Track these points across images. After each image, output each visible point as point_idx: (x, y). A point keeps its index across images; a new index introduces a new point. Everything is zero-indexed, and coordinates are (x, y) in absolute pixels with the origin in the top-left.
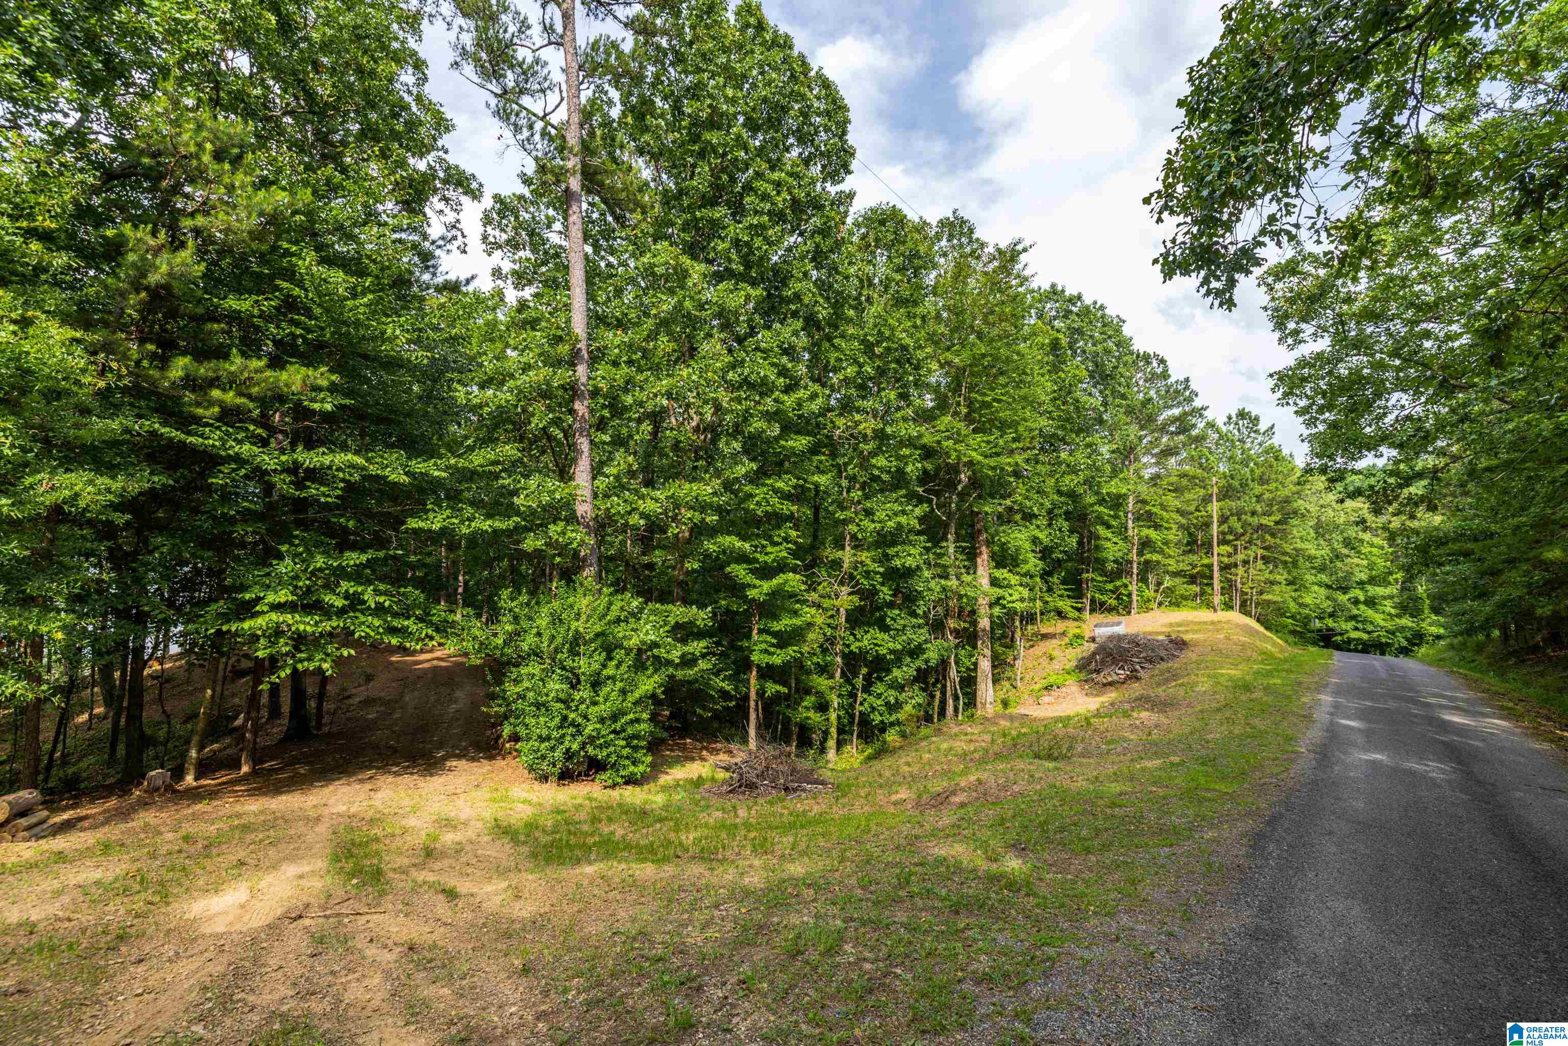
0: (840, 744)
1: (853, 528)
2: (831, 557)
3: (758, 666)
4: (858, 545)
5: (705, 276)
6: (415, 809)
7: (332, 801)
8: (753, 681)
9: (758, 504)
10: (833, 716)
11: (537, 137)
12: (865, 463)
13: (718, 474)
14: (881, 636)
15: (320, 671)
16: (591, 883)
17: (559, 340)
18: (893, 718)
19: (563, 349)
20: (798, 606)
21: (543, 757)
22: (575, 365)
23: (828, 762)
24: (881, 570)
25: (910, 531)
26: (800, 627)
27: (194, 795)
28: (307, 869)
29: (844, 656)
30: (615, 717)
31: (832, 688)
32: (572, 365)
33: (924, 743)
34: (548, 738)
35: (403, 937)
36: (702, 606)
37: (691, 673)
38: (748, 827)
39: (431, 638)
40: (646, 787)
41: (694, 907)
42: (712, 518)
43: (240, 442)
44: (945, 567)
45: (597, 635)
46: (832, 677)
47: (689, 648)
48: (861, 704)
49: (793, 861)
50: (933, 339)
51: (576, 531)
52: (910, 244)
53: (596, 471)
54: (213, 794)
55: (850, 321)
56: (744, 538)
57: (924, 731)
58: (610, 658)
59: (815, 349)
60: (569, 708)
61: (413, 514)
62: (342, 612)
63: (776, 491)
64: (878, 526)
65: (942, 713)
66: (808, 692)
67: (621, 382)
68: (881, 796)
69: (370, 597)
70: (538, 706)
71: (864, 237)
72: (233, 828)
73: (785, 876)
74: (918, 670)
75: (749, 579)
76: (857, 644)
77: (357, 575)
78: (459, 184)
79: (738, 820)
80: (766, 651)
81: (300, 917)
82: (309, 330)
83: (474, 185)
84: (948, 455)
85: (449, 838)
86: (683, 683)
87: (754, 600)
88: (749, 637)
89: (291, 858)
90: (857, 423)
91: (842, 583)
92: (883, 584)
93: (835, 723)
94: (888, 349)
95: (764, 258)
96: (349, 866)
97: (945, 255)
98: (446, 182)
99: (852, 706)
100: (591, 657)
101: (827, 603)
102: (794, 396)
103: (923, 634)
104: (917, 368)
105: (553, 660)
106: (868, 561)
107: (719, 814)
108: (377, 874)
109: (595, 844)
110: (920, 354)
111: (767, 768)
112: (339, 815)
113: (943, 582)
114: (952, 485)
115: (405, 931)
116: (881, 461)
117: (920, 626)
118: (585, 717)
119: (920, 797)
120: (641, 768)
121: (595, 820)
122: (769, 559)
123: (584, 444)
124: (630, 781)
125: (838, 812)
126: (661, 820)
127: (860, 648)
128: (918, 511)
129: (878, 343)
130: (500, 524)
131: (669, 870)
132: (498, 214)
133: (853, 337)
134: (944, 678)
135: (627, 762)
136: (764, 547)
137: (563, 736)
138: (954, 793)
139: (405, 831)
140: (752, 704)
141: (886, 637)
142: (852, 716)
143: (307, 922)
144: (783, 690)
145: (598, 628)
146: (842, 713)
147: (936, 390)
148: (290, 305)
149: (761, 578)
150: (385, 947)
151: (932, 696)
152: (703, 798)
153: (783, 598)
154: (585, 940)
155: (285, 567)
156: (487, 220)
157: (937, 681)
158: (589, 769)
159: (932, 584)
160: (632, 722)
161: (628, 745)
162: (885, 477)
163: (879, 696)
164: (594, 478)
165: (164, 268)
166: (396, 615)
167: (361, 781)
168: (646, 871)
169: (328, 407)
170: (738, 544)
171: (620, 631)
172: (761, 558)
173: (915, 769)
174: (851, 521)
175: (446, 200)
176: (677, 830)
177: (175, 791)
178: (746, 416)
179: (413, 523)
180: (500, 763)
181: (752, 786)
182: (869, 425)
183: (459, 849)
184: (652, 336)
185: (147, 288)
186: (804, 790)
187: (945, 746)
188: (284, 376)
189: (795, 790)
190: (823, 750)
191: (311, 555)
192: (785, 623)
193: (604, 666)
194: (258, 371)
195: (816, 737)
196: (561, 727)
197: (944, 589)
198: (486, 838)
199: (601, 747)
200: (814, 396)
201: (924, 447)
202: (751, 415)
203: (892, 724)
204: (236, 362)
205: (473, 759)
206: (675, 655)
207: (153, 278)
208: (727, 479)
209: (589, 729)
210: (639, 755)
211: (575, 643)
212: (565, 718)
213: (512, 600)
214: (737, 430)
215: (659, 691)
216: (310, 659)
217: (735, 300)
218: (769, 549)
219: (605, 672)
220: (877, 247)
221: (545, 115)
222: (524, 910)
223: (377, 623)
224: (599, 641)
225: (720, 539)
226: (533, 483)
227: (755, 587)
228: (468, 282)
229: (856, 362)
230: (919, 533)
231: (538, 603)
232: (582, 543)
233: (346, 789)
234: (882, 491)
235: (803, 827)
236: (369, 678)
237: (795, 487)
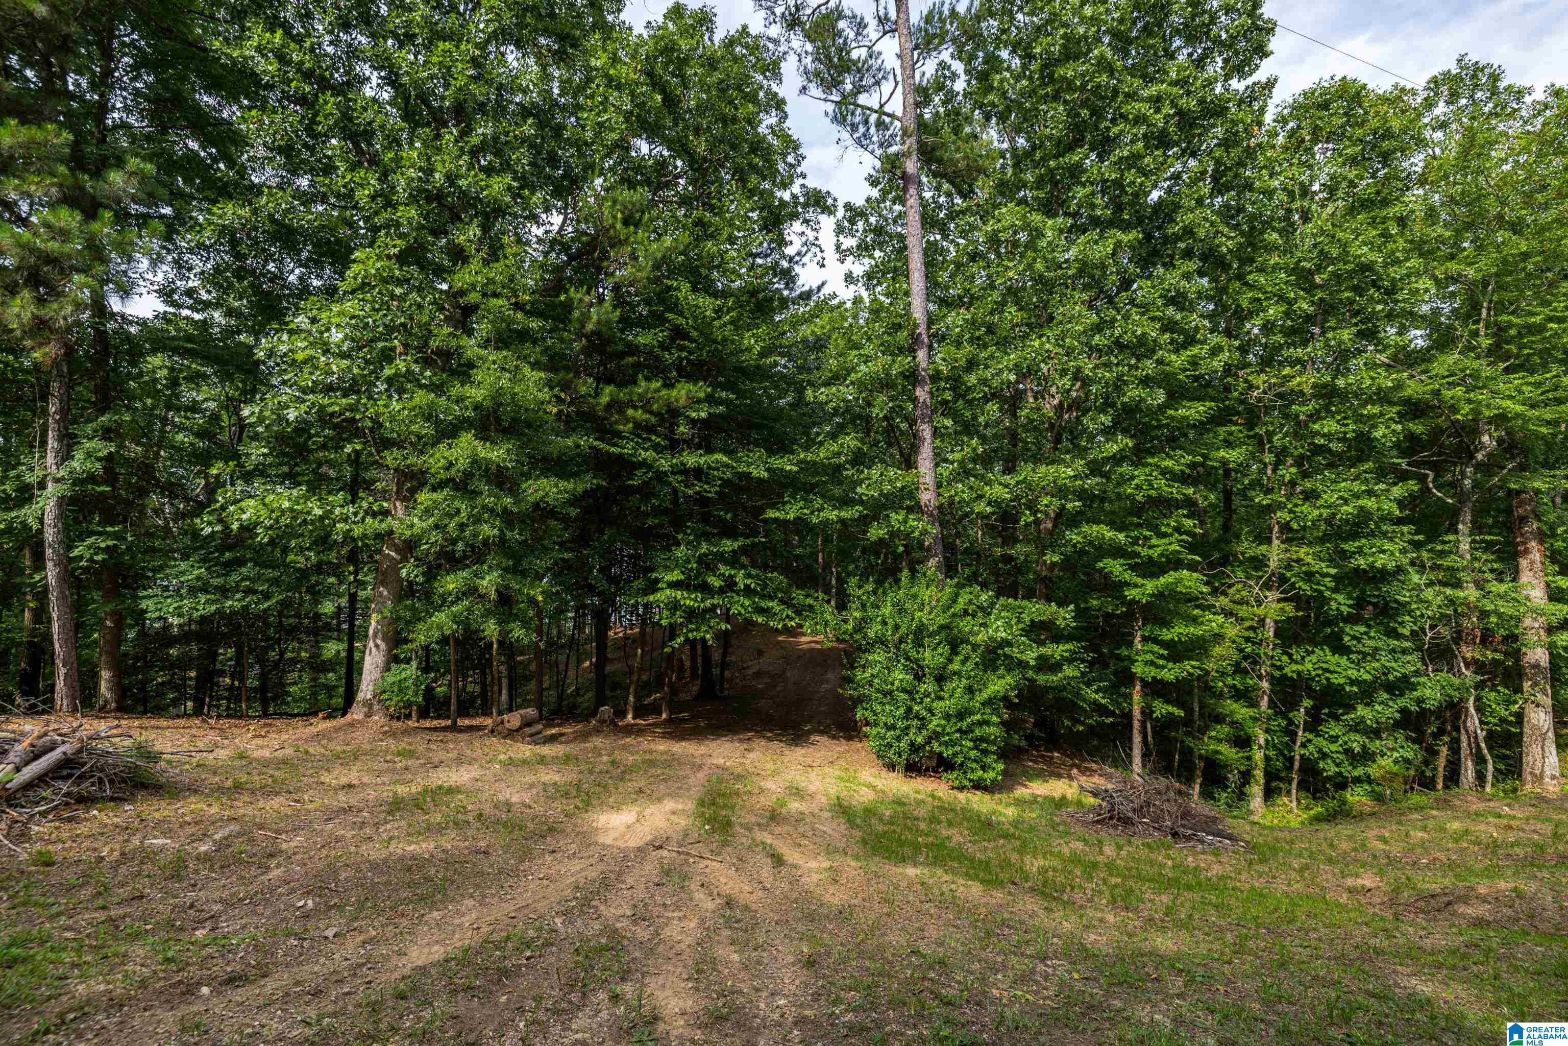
0: (1269, 794)
1: (1282, 515)
2: (1250, 553)
3: (1142, 680)
4: (1291, 536)
5: (1061, 231)
6: (776, 773)
7: (715, 754)
8: (1136, 698)
9: (1138, 487)
10: (1258, 756)
11: (873, 130)
12: (1300, 429)
13: (1082, 452)
14: (1334, 659)
15: (704, 640)
16: (909, 887)
17: (898, 327)
18: (1359, 772)
19: (903, 335)
20: (1196, 612)
21: (890, 746)
22: (915, 351)
23: (1251, 812)
24: (1333, 571)
25: (1383, 519)
26: (1202, 639)
27: (629, 730)
28: (680, 807)
29: (1272, 679)
30: (961, 715)
31: (1255, 719)
32: (912, 351)
33: (1415, 816)
34: (893, 727)
35: (726, 890)
36: (1061, 604)
37: (1054, 679)
38: (1110, 867)
39: (792, 619)
40: (997, 796)
41: (1017, 950)
42: (1073, 505)
43: (646, 450)
44: (1452, 570)
45: (942, 627)
46: (1254, 704)
47: (1046, 650)
48: (1303, 745)
49: (1164, 930)
50: (1420, 248)
51: (919, 520)
52: (1374, 123)
53: (939, 459)
54: (639, 731)
55: (1270, 248)
56: (1120, 527)
57: (1416, 798)
58: (954, 651)
59: (1218, 294)
60: (913, 699)
61: (773, 506)
62: (722, 591)
63: (1164, 472)
64: (1325, 512)
65: (1453, 776)
66: (1219, 719)
67: (963, 362)
68: (1327, 875)
69: (741, 580)
70: (886, 694)
71: (1292, 134)
72: (644, 761)
73: (1146, 946)
74: (1404, 711)
75: (1128, 576)
76: (1295, 667)
77: (733, 560)
78: (817, 203)
79: (1100, 858)
80: (1153, 663)
81: (661, 847)
82: (691, 353)
83: (830, 201)
84: (1454, 409)
85: (795, 806)
86: (1047, 689)
87: (1133, 602)
88: (1130, 644)
89: (673, 795)
90: (1288, 378)
91: (1267, 586)
92: (1335, 590)
93: (1261, 765)
94: (1336, 276)
95: (1141, 193)
96: (708, 813)
97: (1443, 125)
98: (806, 205)
99: (1289, 747)
100: (935, 649)
101: (1243, 611)
102: (1186, 354)
103: (1411, 663)
104: (1391, 292)
105: (898, 649)
106: (1309, 559)
107: (1079, 845)
108: (728, 824)
109: (926, 846)
110: (1396, 272)
111: (1148, 804)
112: (718, 767)
113: (1449, 591)
114: (1466, 452)
115: (730, 885)
116: (1329, 426)
117: (1404, 652)
118: (930, 711)
119: (1397, 891)
120: (991, 775)
121: (933, 820)
122: (1155, 553)
123: (926, 431)
124: (978, 786)
125: (1248, 881)
126: (1006, 836)
127: (1299, 673)
128: (1397, 491)
129: (1319, 269)
130: (846, 514)
131: (998, 896)
132: (849, 221)
133: (1276, 268)
134: (1458, 730)
135: (974, 765)
136: (1146, 538)
137: (908, 728)
138: (1464, 900)
139: (762, 791)
140: (1136, 724)
141: (1344, 661)
142: (1291, 760)
143: (665, 853)
144: (1179, 712)
145: (941, 620)
146: (1272, 753)
147: (1431, 321)
148: (679, 333)
149: (1144, 576)
150: (711, 894)
151: (1433, 753)
152: (1064, 823)
153: (1178, 602)
154: (881, 948)
155: (681, 552)
156: (840, 230)
157: (1441, 732)
158: (939, 766)
159: (1429, 594)
160: (981, 723)
161: (976, 748)
162: (1334, 446)
163: (1334, 739)
164: (937, 465)
165: (595, 318)
166: (763, 597)
167: (741, 741)
168: (973, 891)
169: (703, 415)
170: (1109, 534)
171: (966, 624)
172: (1144, 552)
173: (1396, 850)
174: (1281, 506)
175: (806, 222)
176: (1022, 851)
177: (616, 725)
178: (1119, 384)
179: (771, 514)
180: (857, 745)
181: (1126, 821)
182: (1305, 381)
183: (800, 818)
184: (1000, 307)
185: (586, 336)
186: (1202, 842)
187: (1456, 825)
188: (674, 393)
189: (1188, 838)
190: (1241, 796)
191: (699, 544)
192: (1178, 631)
193: (950, 661)
194: (658, 390)
195: (1233, 777)
196: (906, 718)
197: (1451, 602)
198: (828, 814)
199: (946, 744)
200: (1215, 351)
201: (1407, 402)
202: (1126, 383)
203: (1357, 780)
204: (642, 386)
205: (834, 737)
206: (1031, 656)
207: (590, 327)
208: (1094, 461)
209: (935, 723)
210: (989, 760)
211: (919, 635)
212: (909, 710)
213: (860, 587)
214: (1108, 404)
215: (1012, 694)
216: (697, 630)
217: (1101, 250)
218: (1154, 541)
219: (950, 667)
220: (1315, 140)
221: (882, 106)
222: (835, 898)
223: (747, 603)
224: (943, 635)
225: (1085, 528)
226: (875, 473)
227: (1136, 586)
228: (819, 288)
229: (1282, 298)
230: (1400, 521)
231: (884, 593)
232: (925, 532)
233: (728, 745)
234: (1331, 466)
235: (1189, 888)
236: (760, 653)
237: (1188, 466)
